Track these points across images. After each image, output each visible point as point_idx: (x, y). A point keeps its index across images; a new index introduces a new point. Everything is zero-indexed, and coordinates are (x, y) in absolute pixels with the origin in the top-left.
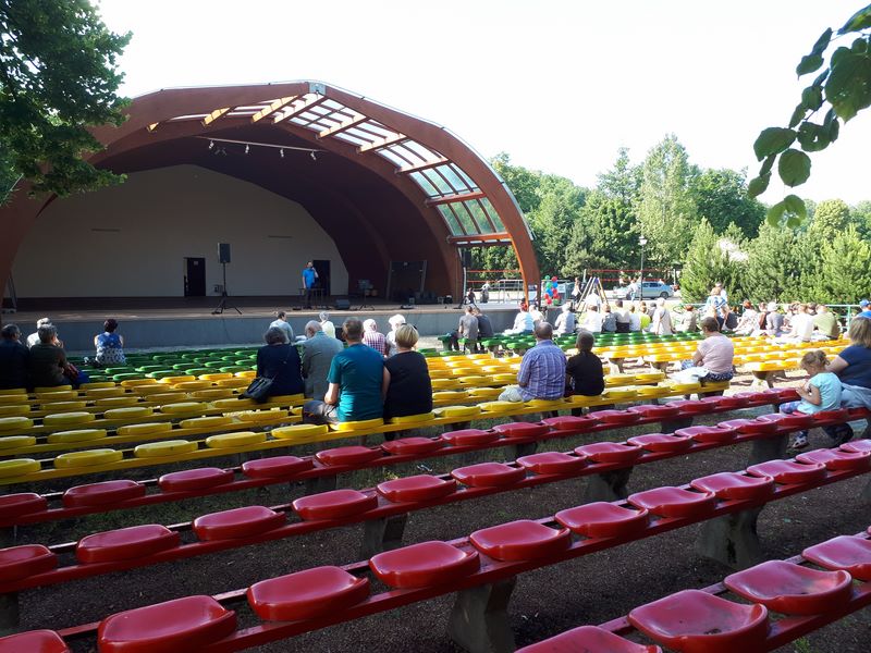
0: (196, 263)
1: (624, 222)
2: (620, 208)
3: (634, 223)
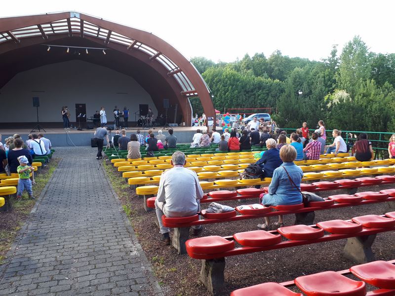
0: (81, 106)
1: (329, 83)
2: (327, 75)
3: (335, 84)
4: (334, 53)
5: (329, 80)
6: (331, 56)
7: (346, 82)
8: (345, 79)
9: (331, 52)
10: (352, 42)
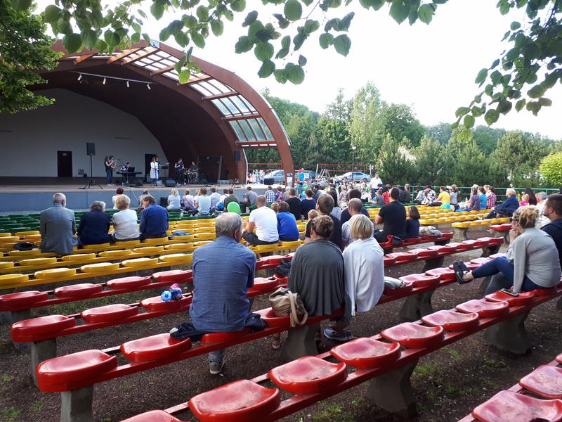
0: (65, 155)
1: (341, 135)
2: (338, 126)
3: (347, 136)
4: (339, 99)
5: (341, 131)
6: (336, 101)
7: (360, 135)
8: (359, 131)
9: (336, 97)
10: (365, 88)
